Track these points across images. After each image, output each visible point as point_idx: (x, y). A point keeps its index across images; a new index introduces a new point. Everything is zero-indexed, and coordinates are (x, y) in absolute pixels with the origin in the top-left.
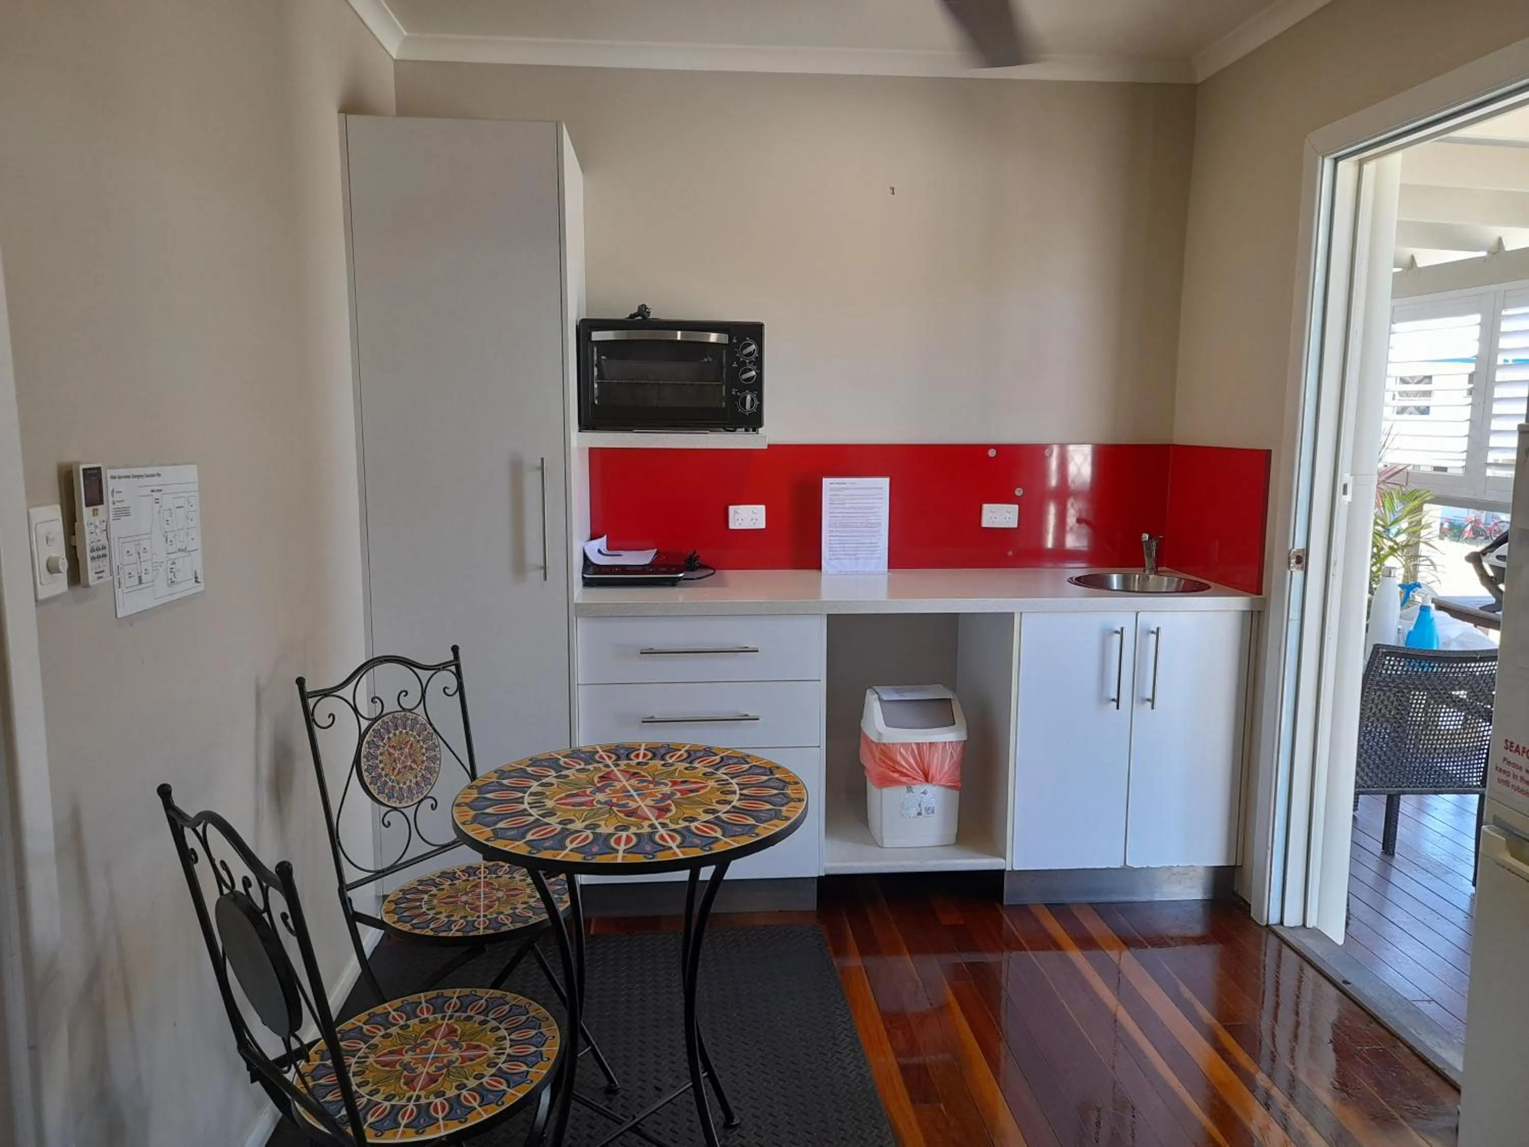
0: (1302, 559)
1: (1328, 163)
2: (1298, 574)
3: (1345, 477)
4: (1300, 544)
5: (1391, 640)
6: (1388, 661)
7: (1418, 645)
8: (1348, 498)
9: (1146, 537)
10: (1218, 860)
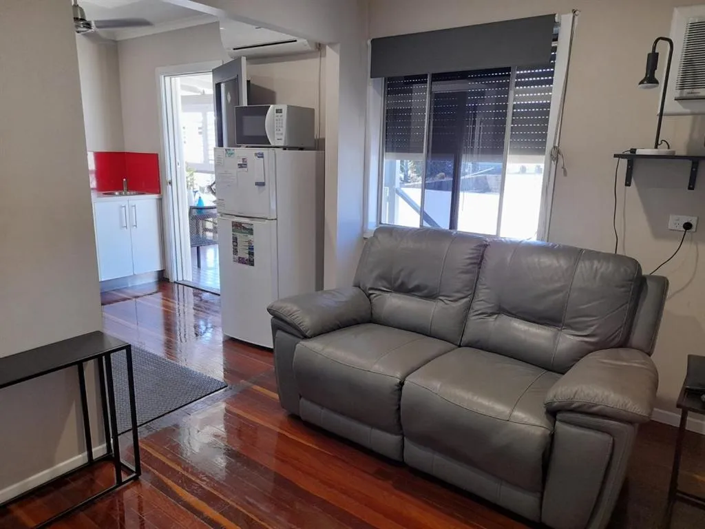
0: (170, 183)
1: (163, 76)
2: (170, 187)
3: (178, 160)
4: (169, 179)
5: (193, 205)
6: (194, 210)
7: (201, 206)
8: (179, 167)
9: (124, 180)
10: (159, 268)
